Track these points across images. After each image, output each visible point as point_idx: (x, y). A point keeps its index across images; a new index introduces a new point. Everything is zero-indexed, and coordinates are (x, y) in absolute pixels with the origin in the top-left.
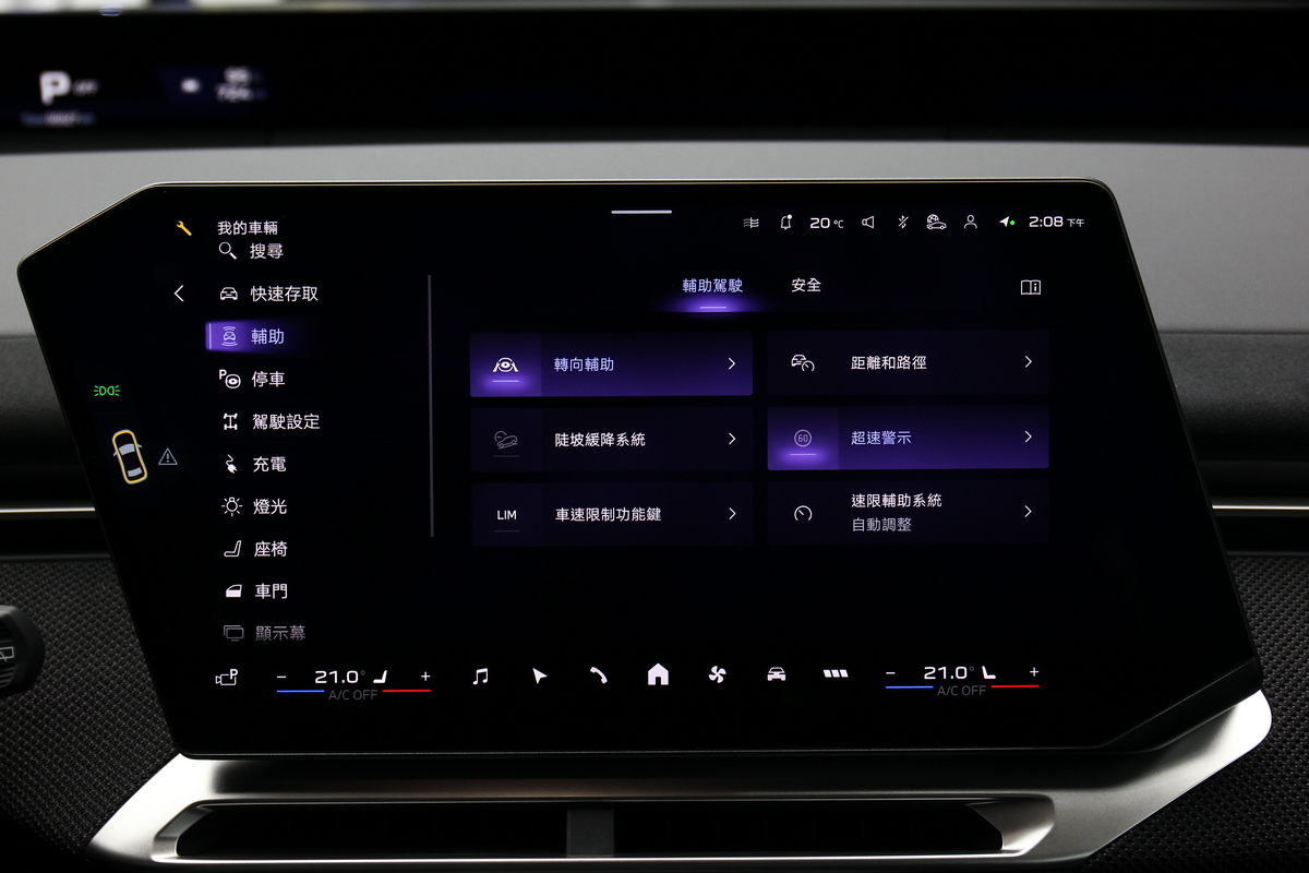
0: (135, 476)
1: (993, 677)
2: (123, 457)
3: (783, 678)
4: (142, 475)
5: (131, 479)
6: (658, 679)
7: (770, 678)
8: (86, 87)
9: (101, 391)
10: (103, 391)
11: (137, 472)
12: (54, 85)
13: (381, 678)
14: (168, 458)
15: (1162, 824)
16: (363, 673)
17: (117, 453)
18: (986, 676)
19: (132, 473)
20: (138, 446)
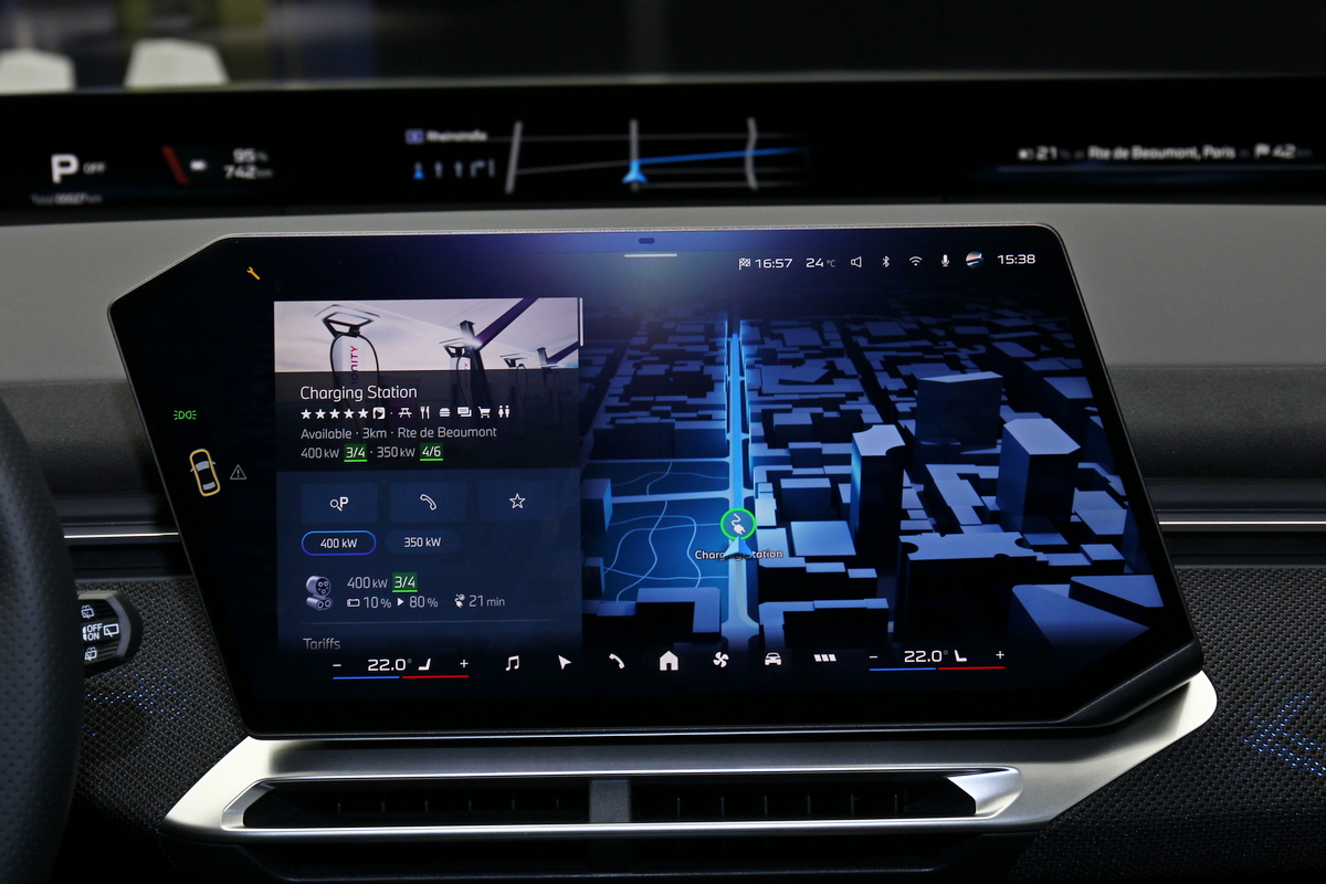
0: (209, 490)
1: (965, 660)
2: (199, 473)
3: (779, 662)
4: (215, 488)
5: (206, 492)
6: (669, 665)
7: (767, 662)
8: (94, 168)
9: (180, 415)
11: (211, 485)
12: (63, 165)
13: (425, 665)
14: (238, 473)
15: (1117, 790)
16: (410, 661)
17: (193, 469)
18: (958, 659)
19: (207, 487)
20: (212, 463)
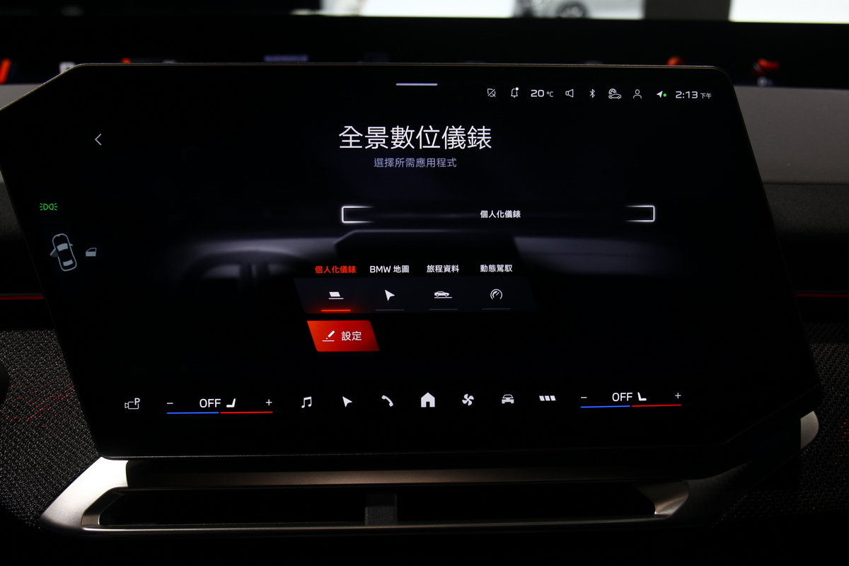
10: (46, 207)
